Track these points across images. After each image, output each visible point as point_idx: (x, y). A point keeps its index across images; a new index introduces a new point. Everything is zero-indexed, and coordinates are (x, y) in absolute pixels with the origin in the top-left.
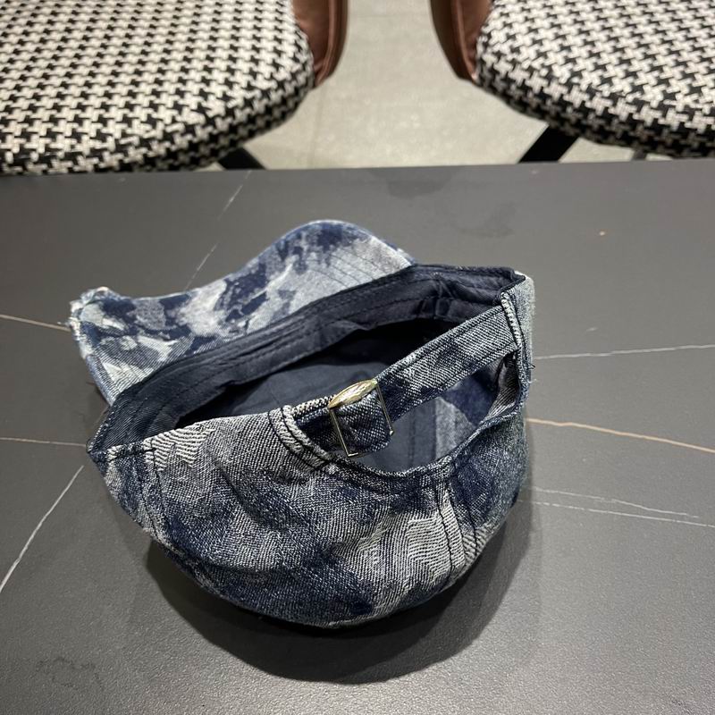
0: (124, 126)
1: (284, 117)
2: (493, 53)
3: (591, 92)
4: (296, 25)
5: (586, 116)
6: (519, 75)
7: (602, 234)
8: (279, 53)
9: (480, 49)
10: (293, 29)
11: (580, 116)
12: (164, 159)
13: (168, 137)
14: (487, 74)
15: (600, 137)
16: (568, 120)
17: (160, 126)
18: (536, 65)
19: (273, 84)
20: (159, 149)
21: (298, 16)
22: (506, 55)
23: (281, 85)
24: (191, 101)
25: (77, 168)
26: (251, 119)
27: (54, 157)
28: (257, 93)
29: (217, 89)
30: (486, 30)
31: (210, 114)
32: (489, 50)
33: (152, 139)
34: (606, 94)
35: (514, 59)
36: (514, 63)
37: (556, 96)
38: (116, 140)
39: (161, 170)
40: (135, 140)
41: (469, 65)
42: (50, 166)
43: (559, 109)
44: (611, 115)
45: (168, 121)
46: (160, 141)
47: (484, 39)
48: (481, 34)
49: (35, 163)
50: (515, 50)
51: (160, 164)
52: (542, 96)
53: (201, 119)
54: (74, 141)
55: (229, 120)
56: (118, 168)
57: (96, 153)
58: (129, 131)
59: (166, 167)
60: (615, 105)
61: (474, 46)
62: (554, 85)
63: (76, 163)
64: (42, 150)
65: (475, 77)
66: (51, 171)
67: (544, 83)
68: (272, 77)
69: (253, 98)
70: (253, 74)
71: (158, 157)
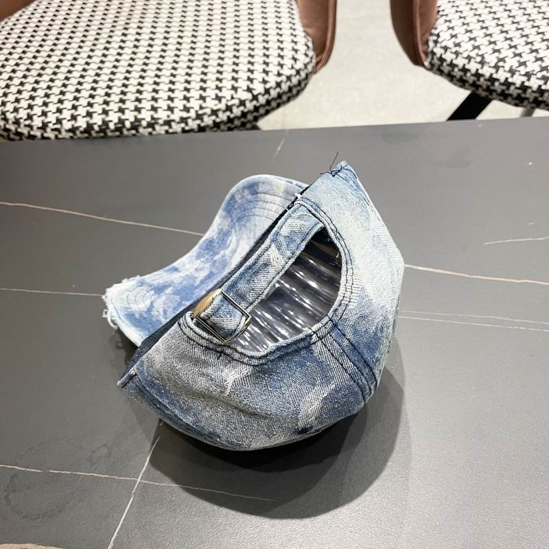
0: (201, 102)
1: (298, 93)
2: (441, 47)
3: (512, 72)
4: (305, 31)
5: (508, 88)
6: (460, 62)
7: (530, 164)
8: (296, 51)
9: (431, 44)
10: (303, 34)
11: (504, 88)
12: (225, 123)
13: (229, 108)
14: (436, 61)
15: (517, 102)
16: (495, 91)
17: (224, 101)
18: (473, 54)
19: (293, 72)
20: (223, 117)
21: (304, 26)
22: (451, 48)
23: (298, 72)
24: (243, 84)
25: (171, 131)
26: (280, 96)
27: (157, 123)
28: (284, 78)
29: (258, 76)
30: (436, 32)
31: (255, 93)
32: (438, 45)
33: (219, 110)
34: (523, 73)
35: (456, 51)
36: (457, 54)
37: (487, 75)
38: (196, 112)
39: (222, 131)
40: (208, 111)
41: (423, 55)
42: (154, 129)
43: (489, 83)
44: (526, 86)
45: (229, 98)
46: (224, 111)
47: (435, 38)
48: (432, 34)
49: (144, 128)
50: (458, 45)
51: (223, 127)
52: (478, 75)
53: (249, 96)
54: (169, 113)
55: (267, 96)
56: (196, 130)
57: (184, 120)
58: (204, 105)
59: (226, 129)
60: (529, 80)
61: (426, 43)
62: (486, 67)
63: (170, 127)
64: (149, 119)
65: (426, 63)
66: (154, 133)
67: (479, 66)
68: (292, 67)
69: (282, 81)
70: (281, 66)
71: (222, 122)
